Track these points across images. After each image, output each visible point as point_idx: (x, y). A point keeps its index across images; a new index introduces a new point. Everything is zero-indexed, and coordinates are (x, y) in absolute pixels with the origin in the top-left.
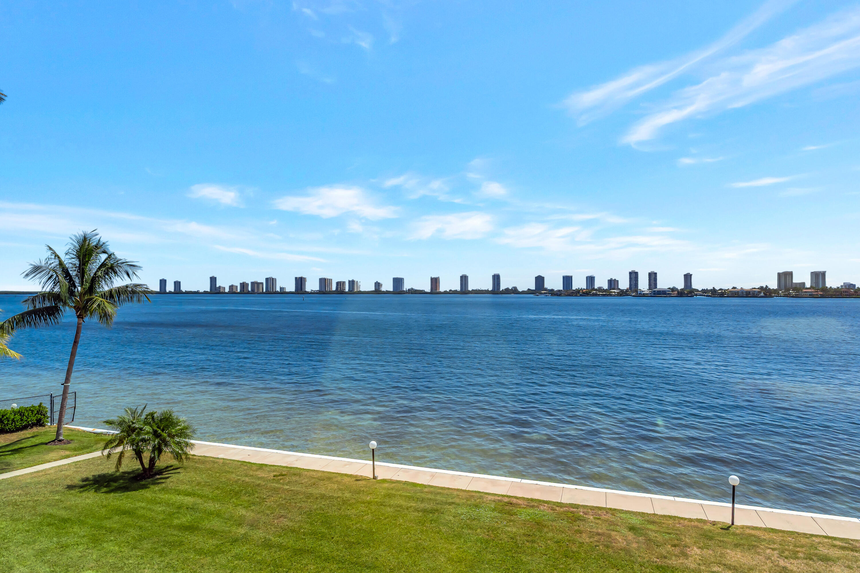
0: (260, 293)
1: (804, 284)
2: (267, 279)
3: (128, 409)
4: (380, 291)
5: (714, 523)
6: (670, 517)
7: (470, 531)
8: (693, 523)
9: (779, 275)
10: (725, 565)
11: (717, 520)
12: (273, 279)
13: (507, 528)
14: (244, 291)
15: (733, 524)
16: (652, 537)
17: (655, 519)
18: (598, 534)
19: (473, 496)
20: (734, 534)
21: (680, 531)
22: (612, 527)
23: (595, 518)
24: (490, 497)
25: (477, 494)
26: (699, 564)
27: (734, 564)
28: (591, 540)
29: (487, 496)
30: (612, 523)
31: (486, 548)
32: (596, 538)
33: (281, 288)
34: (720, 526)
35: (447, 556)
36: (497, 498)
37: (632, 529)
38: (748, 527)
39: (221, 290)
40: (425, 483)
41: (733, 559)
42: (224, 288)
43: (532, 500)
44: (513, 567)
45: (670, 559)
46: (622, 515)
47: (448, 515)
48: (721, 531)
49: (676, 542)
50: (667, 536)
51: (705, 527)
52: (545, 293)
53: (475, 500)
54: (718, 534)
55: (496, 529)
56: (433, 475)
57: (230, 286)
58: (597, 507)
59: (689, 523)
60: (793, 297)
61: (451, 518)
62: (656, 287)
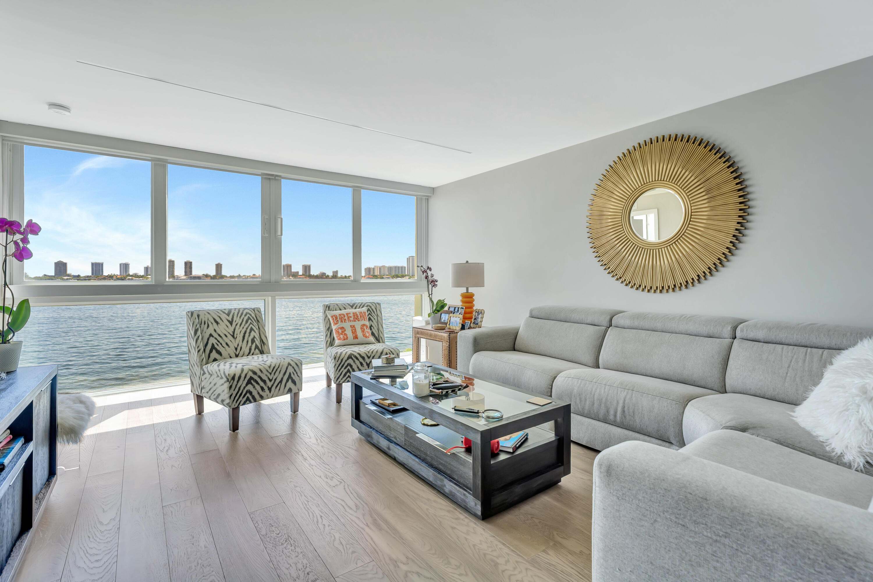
52: (67, 279)
62: (191, 274)
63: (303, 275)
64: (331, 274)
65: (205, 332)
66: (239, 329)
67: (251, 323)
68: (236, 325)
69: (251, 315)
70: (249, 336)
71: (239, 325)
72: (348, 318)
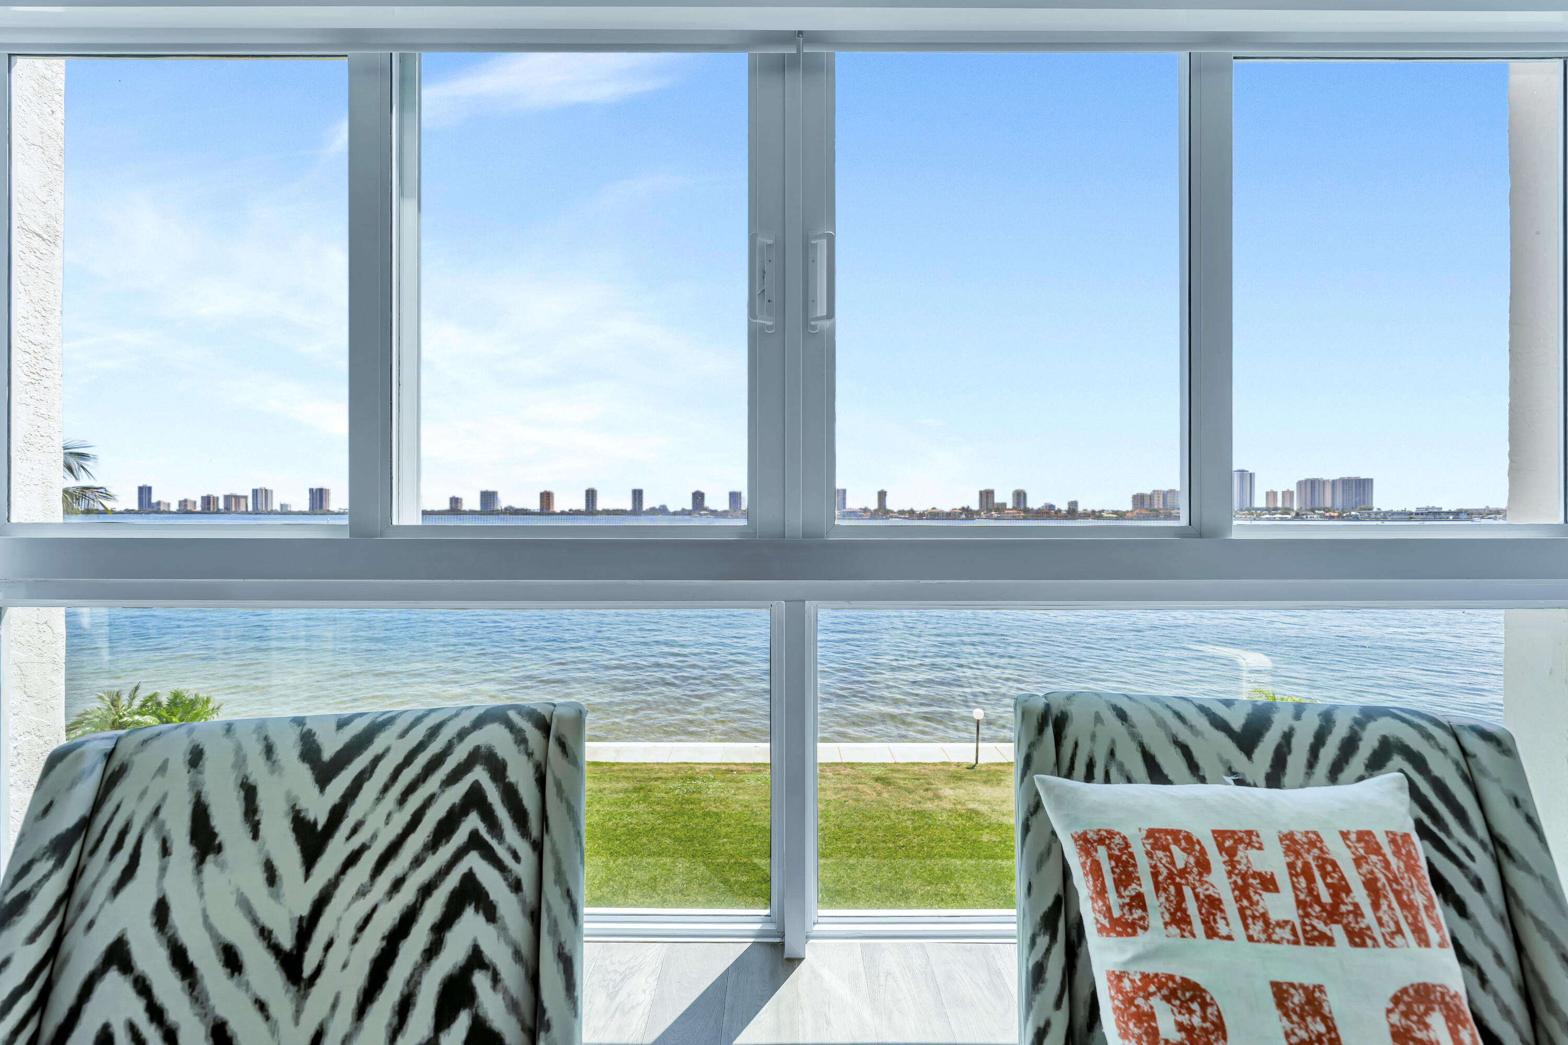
0: (242, 513)
1: (1005, 504)
2: (255, 492)
3: (103, 695)
4: (459, 510)
5: (958, 765)
6: (914, 764)
7: (691, 806)
8: (938, 767)
9: (981, 493)
10: (979, 801)
11: (960, 761)
12: (266, 491)
13: (737, 797)
14: (209, 509)
15: (977, 762)
16: (902, 785)
17: (899, 767)
18: (844, 789)
19: (680, 769)
20: (980, 772)
21: (927, 775)
22: (857, 781)
23: (834, 774)
24: (703, 767)
25: (686, 766)
26: (955, 804)
27: (988, 799)
28: (839, 796)
29: (699, 766)
30: (855, 777)
31: (718, 821)
32: (843, 794)
33: (282, 505)
34: (965, 766)
35: (673, 836)
36: (711, 767)
37: (877, 779)
38: (992, 764)
39: (162, 508)
40: (611, 761)
41: (986, 795)
42: (169, 505)
43: (756, 764)
44: (757, 837)
45: (925, 803)
46: (862, 768)
47: (659, 793)
48: (967, 770)
49: (927, 786)
50: (916, 782)
51: (951, 769)
52: (705, 514)
53: (686, 772)
54: (966, 774)
55: (724, 800)
56: (618, 751)
57: (180, 502)
58: (832, 763)
59: (934, 768)
60: (995, 519)
61: (663, 795)
62: (844, 508)
63: (1014, 508)
64: (1063, 507)
65: (91, 925)
66: (362, 893)
67: (475, 842)
68: (352, 860)
69: (498, 769)
70: (432, 951)
71: (368, 860)
72: (1242, 891)
